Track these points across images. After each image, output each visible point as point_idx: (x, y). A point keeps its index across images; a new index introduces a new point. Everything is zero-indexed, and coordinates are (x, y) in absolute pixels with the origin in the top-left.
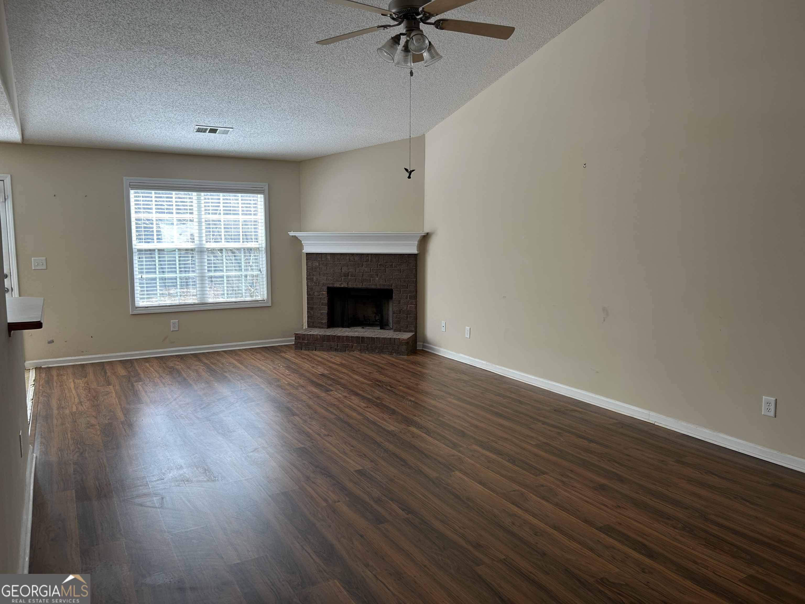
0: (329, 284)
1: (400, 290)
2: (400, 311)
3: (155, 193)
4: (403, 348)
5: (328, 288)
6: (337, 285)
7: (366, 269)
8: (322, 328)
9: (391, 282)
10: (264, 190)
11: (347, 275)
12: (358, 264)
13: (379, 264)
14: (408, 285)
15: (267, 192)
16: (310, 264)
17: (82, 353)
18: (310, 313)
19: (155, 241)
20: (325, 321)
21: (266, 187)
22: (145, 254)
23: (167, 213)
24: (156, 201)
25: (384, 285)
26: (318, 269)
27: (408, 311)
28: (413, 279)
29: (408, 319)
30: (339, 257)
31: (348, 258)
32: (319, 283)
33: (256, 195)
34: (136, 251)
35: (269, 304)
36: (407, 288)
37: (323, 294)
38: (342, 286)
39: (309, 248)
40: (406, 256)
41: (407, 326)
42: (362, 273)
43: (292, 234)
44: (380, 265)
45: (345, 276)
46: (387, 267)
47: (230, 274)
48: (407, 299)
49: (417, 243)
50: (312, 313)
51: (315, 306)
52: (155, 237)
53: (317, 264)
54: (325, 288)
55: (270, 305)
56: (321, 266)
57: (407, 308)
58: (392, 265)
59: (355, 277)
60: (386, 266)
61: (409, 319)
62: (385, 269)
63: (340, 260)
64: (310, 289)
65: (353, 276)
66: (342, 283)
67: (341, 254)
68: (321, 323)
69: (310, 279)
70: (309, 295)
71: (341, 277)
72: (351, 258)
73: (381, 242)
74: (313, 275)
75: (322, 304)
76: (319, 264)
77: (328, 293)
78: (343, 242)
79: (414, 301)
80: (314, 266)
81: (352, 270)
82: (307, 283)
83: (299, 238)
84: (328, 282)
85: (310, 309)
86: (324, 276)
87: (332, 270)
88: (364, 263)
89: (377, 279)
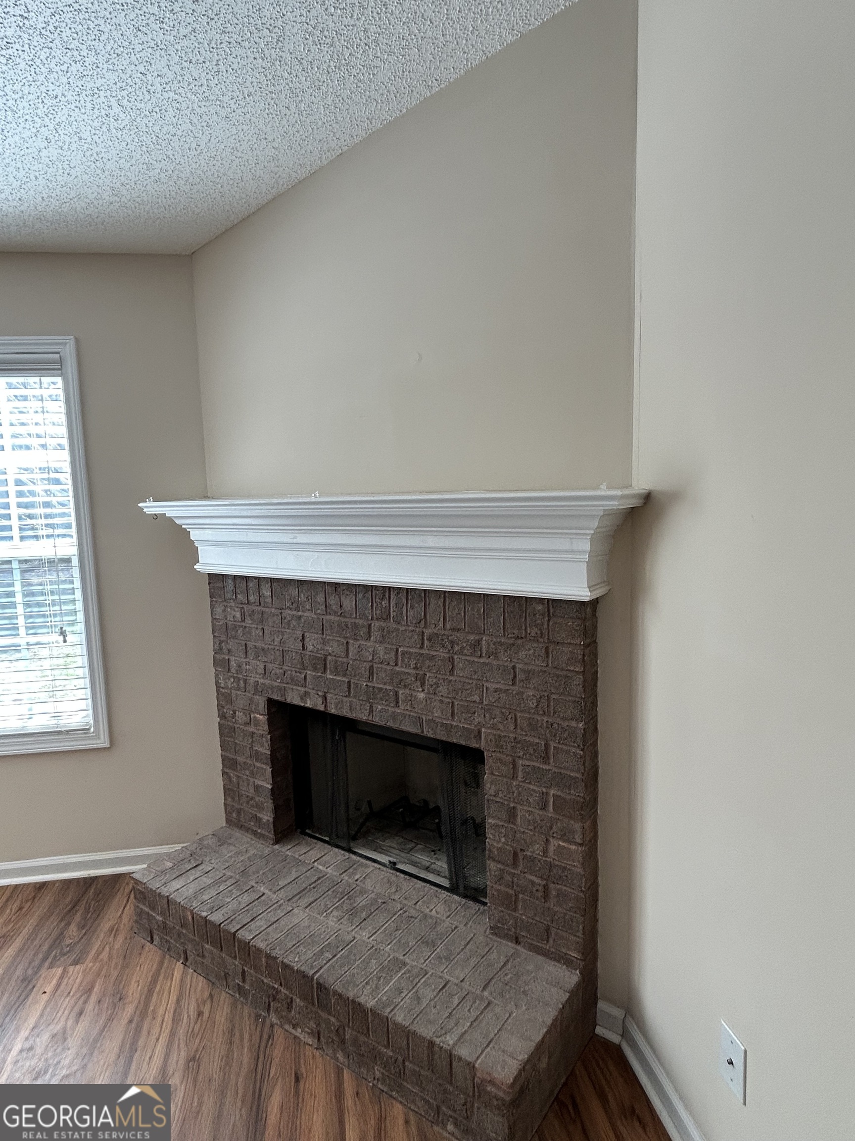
0: (272, 688)
1: (513, 763)
2: (515, 855)
5: (271, 703)
6: (293, 698)
7: (381, 649)
8: (261, 836)
9: (477, 719)
10: (63, 363)
11: (322, 664)
12: (356, 626)
13: (427, 632)
14: (547, 746)
15: (71, 368)
16: (219, 610)
18: (230, 781)
20: (267, 817)
21: (69, 353)
25: (449, 728)
26: (240, 632)
28: (573, 724)
29: (551, 903)
32: (245, 681)
33: (37, 380)
35: (103, 741)
36: (546, 759)
37: (257, 723)
38: (309, 704)
42: (367, 665)
43: (151, 507)
44: (429, 640)
45: (315, 669)
46: (456, 648)
48: (544, 807)
49: (587, 546)
51: (240, 759)
53: (238, 615)
54: (261, 702)
55: (107, 745)
56: (248, 621)
57: (545, 852)
58: (479, 642)
59: (345, 675)
60: (452, 643)
62: (451, 660)
63: (297, 605)
64: (224, 699)
65: (341, 669)
66: (306, 694)
67: (301, 583)
68: (258, 820)
69: (221, 664)
70: (222, 716)
71: (304, 668)
72: (333, 601)
73: (431, 541)
74: (229, 651)
75: (257, 756)
76: (243, 615)
77: (270, 722)
78: (302, 538)
79: (577, 826)
80: (230, 618)
81: (335, 648)
82: (217, 676)
83: (178, 522)
84: (267, 682)
85: (229, 764)
86: (257, 657)
87: (277, 640)
88: (376, 625)
89: (421, 696)
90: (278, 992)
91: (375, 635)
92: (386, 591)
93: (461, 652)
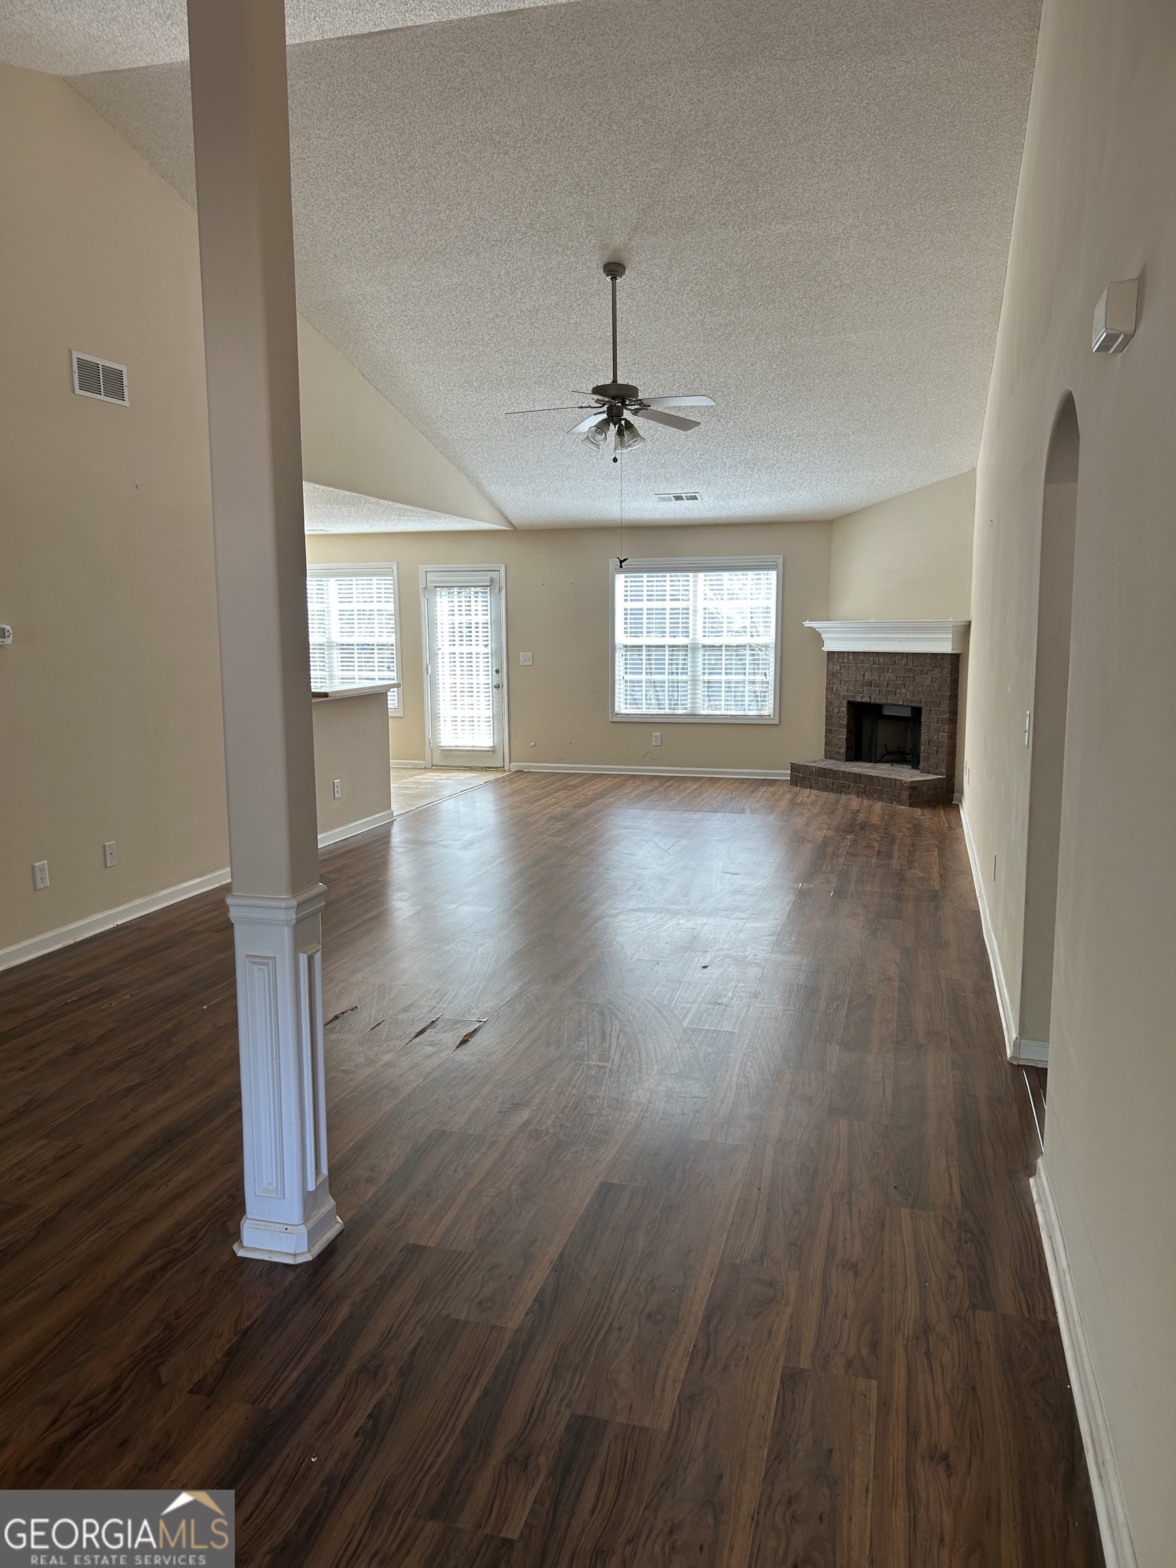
0: (850, 696)
1: (930, 710)
2: (929, 742)
3: (648, 577)
4: (905, 794)
5: (849, 702)
6: (858, 699)
7: (891, 676)
8: (840, 760)
9: (921, 696)
10: (777, 565)
11: (870, 684)
12: (883, 668)
13: (907, 668)
14: (940, 702)
15: (780, 567)
16: (830, 666)
17: (561, 761)
18: (829, 739)
19: (645, 634)
20: (843, 750)
21: (780, 561)
22: (631, 651)
23: (656, 600)
24: (648, 586)
25: (912, 701)
26: (839, 675)
27: (939, 742)
28: (947, 693)
29: (939, 756)
30: (862, 657)
31: (872, 659)
32: (839, 695)
33: (766, 572)
34: (622, 646)
35: (776, 722)
36: (940, 707)
37: (842, 711)
38: (864, 700)
39: (830, 645)
40: (940, 656)
41: (937, 766)
42: (886, 682)
43: (807, 624)
44: (908, 670)
45: (867, 686)
47: (730, 677)
48: (938, 723)
49: (951, 636)
50: (830, 738)
51: (834, 728)
52: (645, 630)
53: (838, 668)
54: (845, 703)
55: (778, 723)
56: (843, 670)
57: (938, 738)
58: (923, 669)
59: (878, 687)
60: (915, 671)
61: (939, 754)
62: (914, 676)
63: (863, 662)
64: (829, 703)
65: (877, 685)
66: (863, 696)
67: (865, 653)
68: (838, 753)
69: (829, 689)
70: (827, 711)
71: (863, 686)
72: (876, 659)
73: (910, 636)
74: (833, 683)
75: (841, 726)
76: (841, 668)
77: (848, 711)
78: (867, 636)
79: (947, 727)
80: (835, 669)
81: (875, 677)
82: (827, 694)
83: (817, 630)
84: (848, 694)
85: (828, 731)
86: (845, 685)
87: (854, 677)
88: (891, 667)
89: (904, 691)
90: (845, 784)
91: (890, 670)
92: (895, 654)
93: (917, 674)
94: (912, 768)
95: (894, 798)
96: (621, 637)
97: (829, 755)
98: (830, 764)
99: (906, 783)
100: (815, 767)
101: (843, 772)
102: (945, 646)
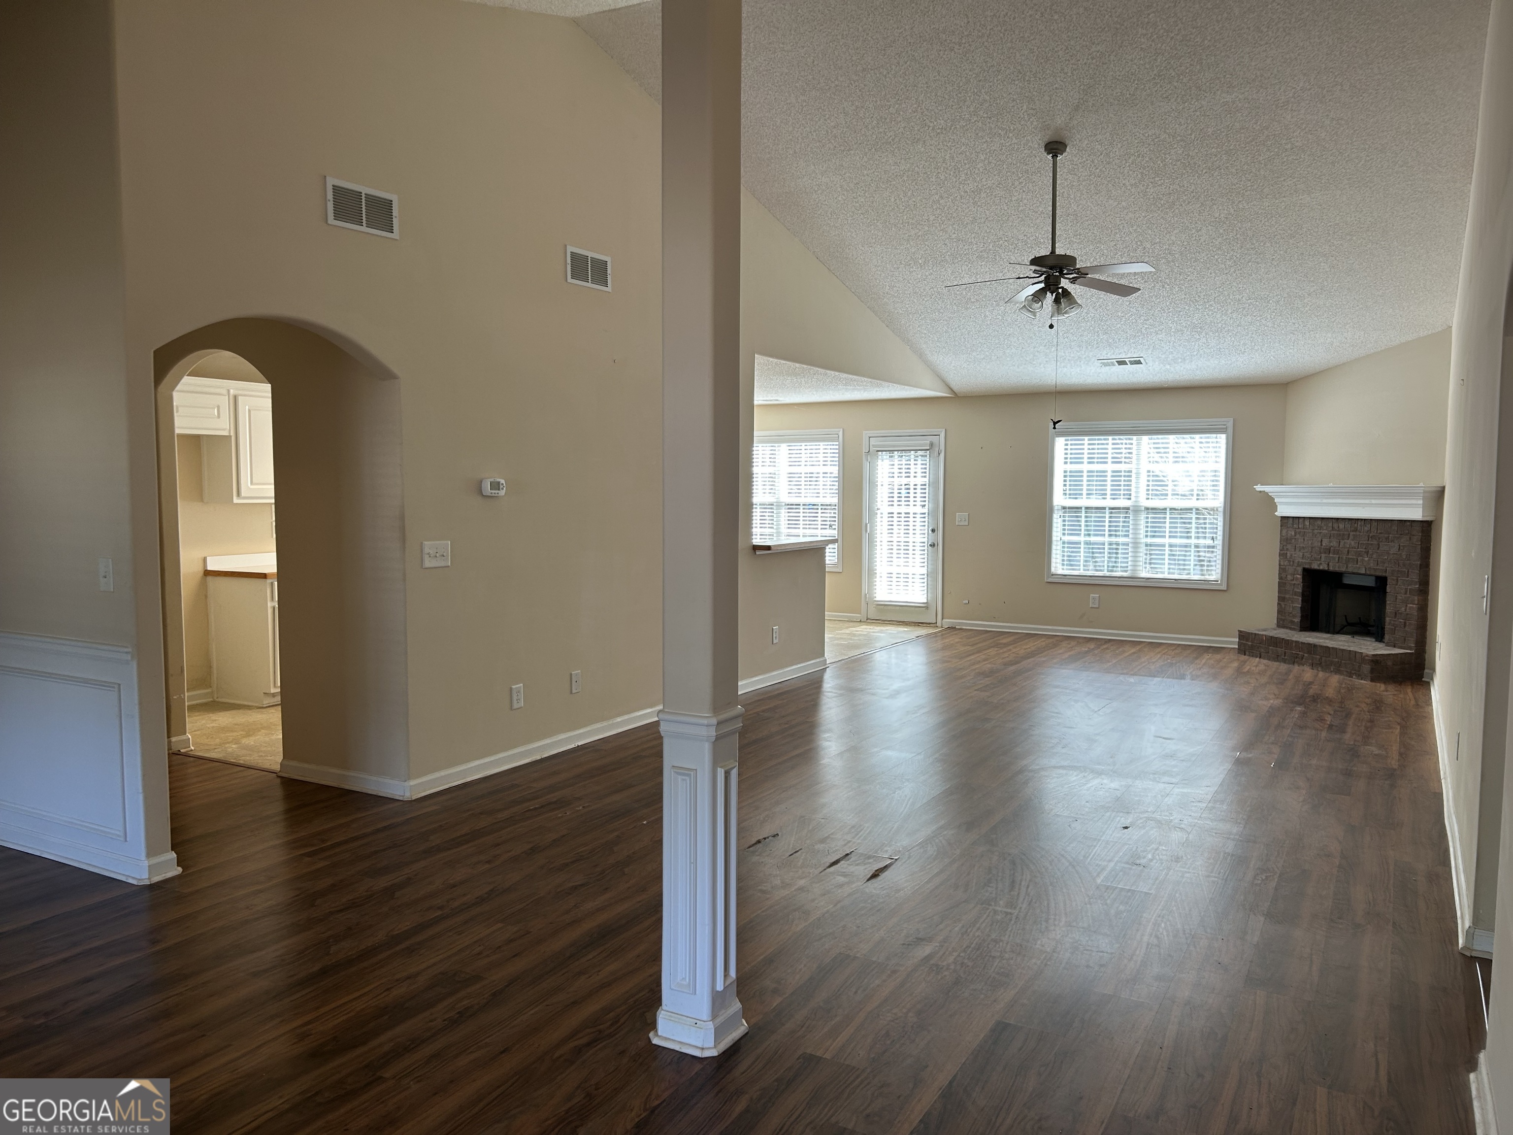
0: (1305, 563)
1: (1397, 580)
2: (1396, 613)
3: (1089, 440)
4: (1366, 668)
5: (1305, 570)
6: (1315, 566)
7: (1353, 543)
8: (1294, 629)
9: (1386, 565)
10: (1226, 428)
11: (1328, 551)
12: (1344, 534)
13: (1371, 535)
14: (1408, 571)
15: (1230, 430)
16: (1284, 531)
17: (994, 619)
18: (1281, 606)
19: (1085, 496)
20: (1297, 620)
21: (1230, 424)
22: (1069, 512)
23: (1097, 463)
24: (1089, 449)
25: (1375, 570)
26: (1293, 541)
27: (1407, 614)
28: (1417, 562)
29: (1407, 629)
30: (1319, 522)
31: (1330, 525)
32: (1293, 561)
33: (1215, 435)
34: (1060, 507)
35: (1224, 587)
36: (1408, 576)
37: (1297, 579)
38: (1321, 568)
39: (1283, 510)
40: (1408, 523)
41: (1405, 639)
42: (1347, 550)
43: (1259, 488)
44: (1371, 537)
45: (1325, 553)
46: (1381, 540)
47: (1174, 541)
48: (1406, 593)
49: (1421, 501)
50: (1283, 606)
51: (1287, 596)
52: (1085, 492)
53: (1293, 533)
54: (1300, 570)
55: (1225, 589)
56: (1298, 536)
57: (1406, 610)
58: (1389, 537)
59: (1338, 554)
60: (1379, 538)
61: (1407, 627)
62: (1379, 545)
63: (1320, 528)
64: (1282, 570)
65: (1336, 552)
66: (1321, 564)
67: (1323, 519)
68: (1292, 622)
69: (1282, 555)
70: (1280, 578)
71: (1321, 553)
72: (1336, 525)
73: (1374, 501)
74: (1287, 549)
75: (1296, 594)
76: (1295, 533)
77: (1303, 578)
78: (1325, 501)
79: (1416, 598)
80: (1289, 535)
81: (1334, 544)
82: (1280, 561)
83: (1270, 494)
84: (1304, 561)
85: (1281, 599)
86: (1300, 551)
87: (1310, 543)
88: (1352, 533)
89: (1366, 559)
90: (1298, 654)
91: (1351, 537)
92: (1357, 520)
93: (1382, 542)
94: (1376, 641)
95: (1353, 672)
96: (1059, 499)
97: (1281, 624)
98: (1282, 633)
99: (1367, 656)
100: (1266, 636)
101: (1296, 642)
102: (1415, 512)
